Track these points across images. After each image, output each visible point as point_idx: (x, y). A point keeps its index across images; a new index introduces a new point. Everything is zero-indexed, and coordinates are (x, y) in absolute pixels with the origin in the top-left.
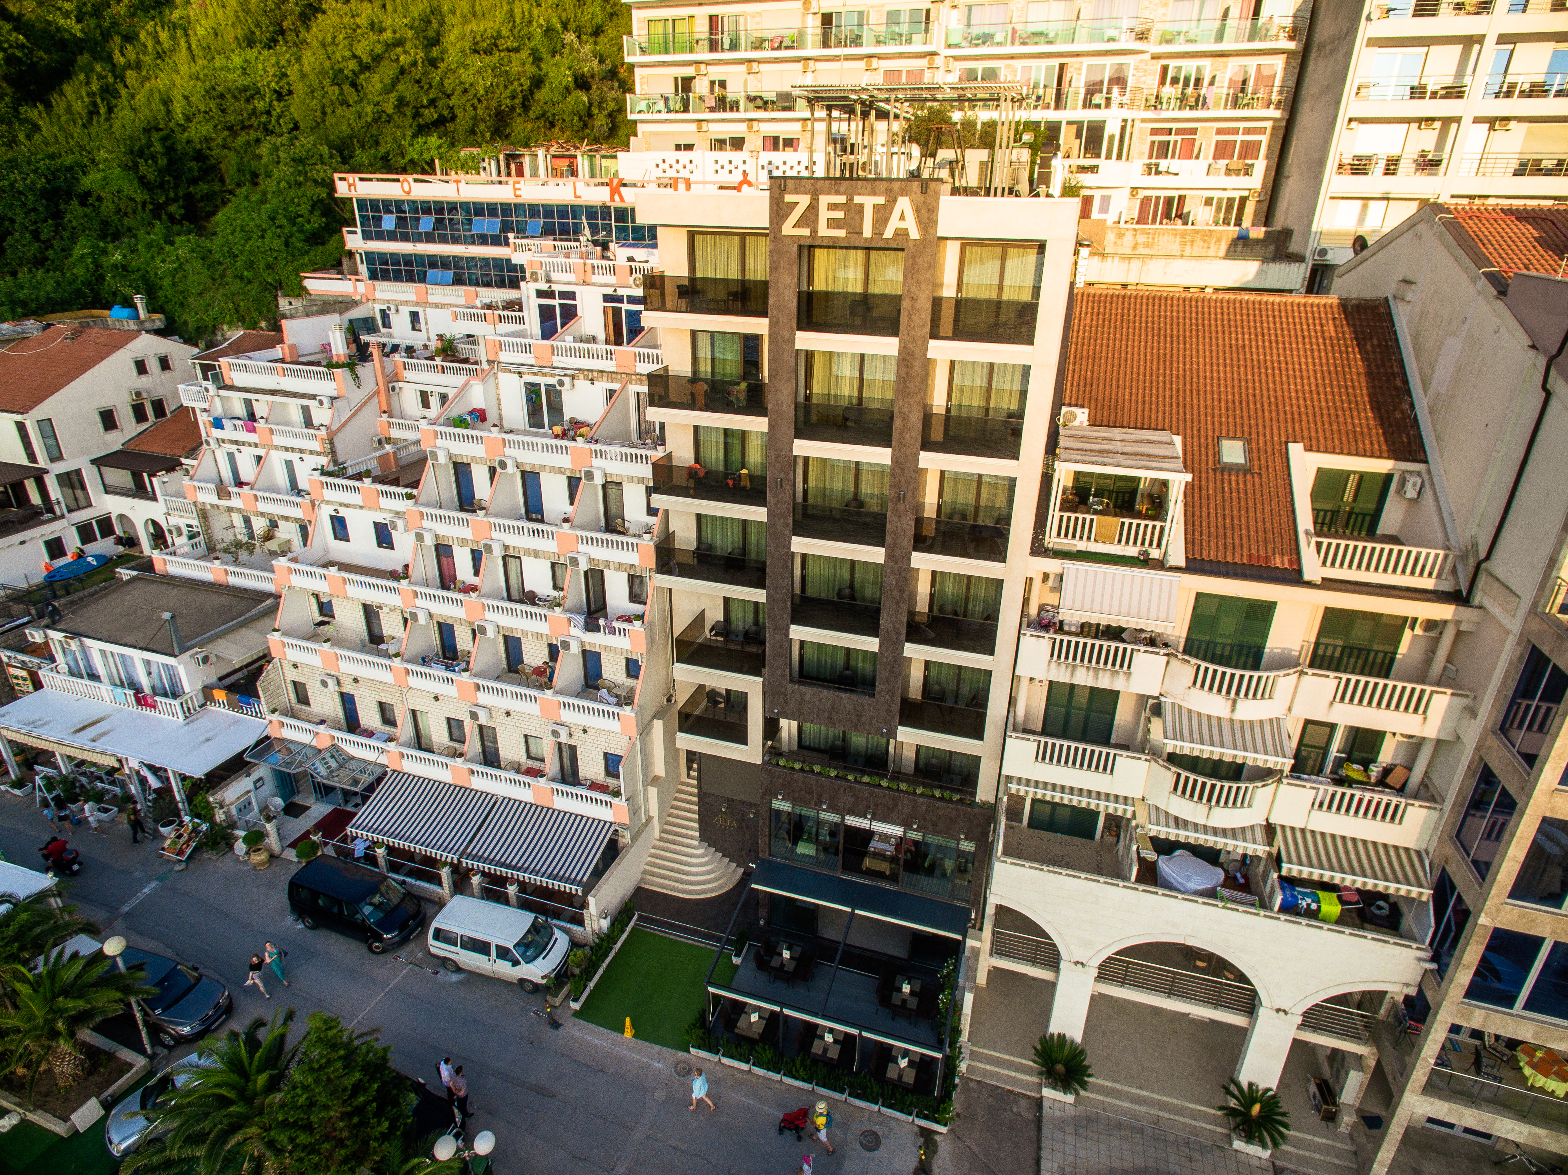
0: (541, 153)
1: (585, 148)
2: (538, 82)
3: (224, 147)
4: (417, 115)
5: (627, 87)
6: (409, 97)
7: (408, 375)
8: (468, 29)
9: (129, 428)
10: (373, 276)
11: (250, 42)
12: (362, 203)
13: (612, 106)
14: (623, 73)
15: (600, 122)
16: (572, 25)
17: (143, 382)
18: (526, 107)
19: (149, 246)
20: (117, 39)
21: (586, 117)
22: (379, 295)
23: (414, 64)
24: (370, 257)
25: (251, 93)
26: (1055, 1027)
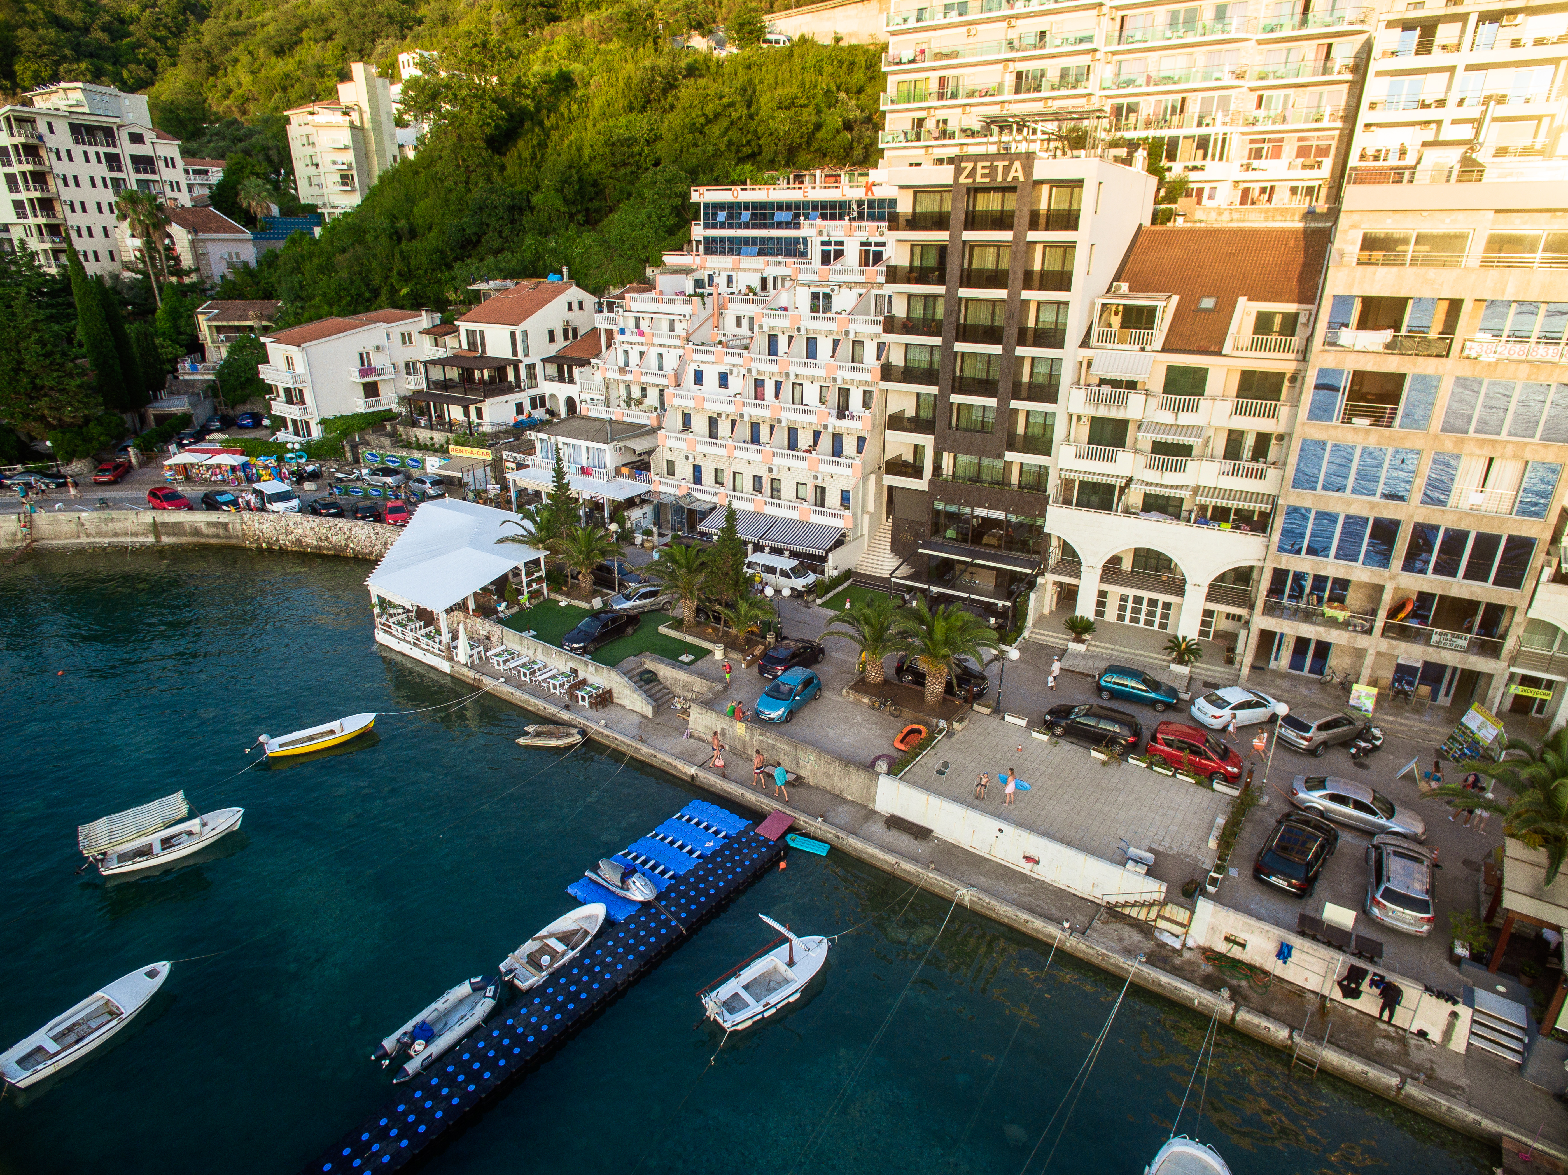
0: (818, 173)
1: (847, 169)
2: (818, 127)
3: (610, 178)
4: (738, 151)
5: (878, 127)
6: (735, 139)
7: (730, 305)
8: (776, 94)
9: (560, 343)
10: (707, 252)
11: (631, 109)
12: (707, 205)
13: (867, 141)
14: (876, 118)
15: (858, 152)
16: (843, 87)
17: (570, 316)
18: (809, 144)
19: (568, 239)
20: (545, 112)
21: (849, 149)
22: (708, 265)
23: (740, 118)
24: (707, 240)
25: (630, 142)
26: (1079, 613)
